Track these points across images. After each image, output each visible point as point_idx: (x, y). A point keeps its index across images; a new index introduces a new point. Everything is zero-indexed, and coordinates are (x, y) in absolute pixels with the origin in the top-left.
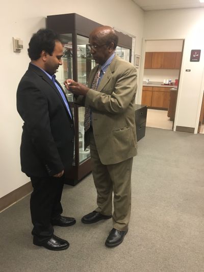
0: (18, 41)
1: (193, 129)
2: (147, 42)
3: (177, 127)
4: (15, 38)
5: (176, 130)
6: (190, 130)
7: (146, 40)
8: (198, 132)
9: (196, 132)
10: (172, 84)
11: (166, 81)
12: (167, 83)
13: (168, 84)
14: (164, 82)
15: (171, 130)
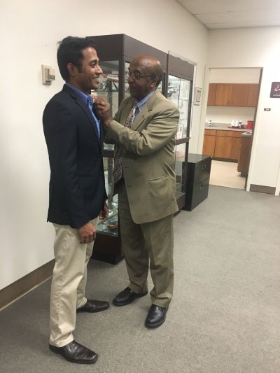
0: (48, 70)
1: (274, 189)
2: (212, 70)
3: (251, 185)
4: (45, 66)
6: (269, 191)
9: (277, 192)
12: (236, 125)
15: (242, 190)
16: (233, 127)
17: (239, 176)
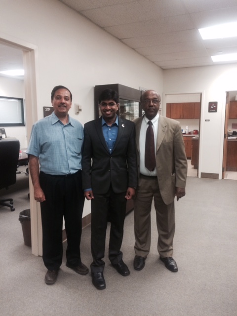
1: (217, 175)
2: (167, 96)
3: (202, 174)
5: (201, 177)
6: (214, 176)
8: (223, 178)
9: (220, 177)
15: (196, 177)
17: (192, 168)
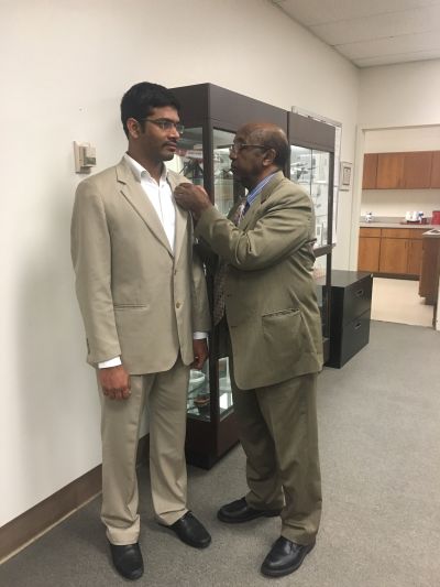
0: (84, 149)
2: (367, 133)
4: (79, 144)
7: (364, 131)
10: (425, 221)
11: (411, 214)
12: (414, 219)
13: (417, 222)
14: (408, 218)
16: (409, 222)
17: (421, 303)
